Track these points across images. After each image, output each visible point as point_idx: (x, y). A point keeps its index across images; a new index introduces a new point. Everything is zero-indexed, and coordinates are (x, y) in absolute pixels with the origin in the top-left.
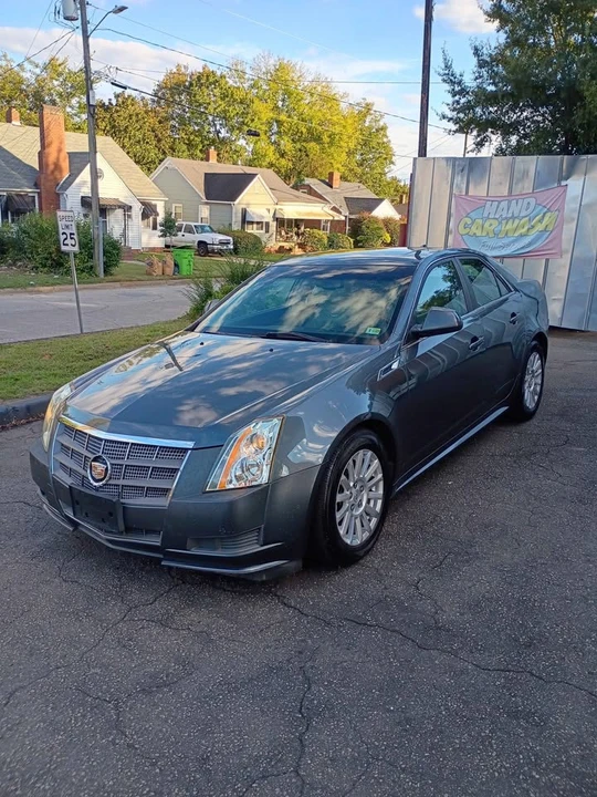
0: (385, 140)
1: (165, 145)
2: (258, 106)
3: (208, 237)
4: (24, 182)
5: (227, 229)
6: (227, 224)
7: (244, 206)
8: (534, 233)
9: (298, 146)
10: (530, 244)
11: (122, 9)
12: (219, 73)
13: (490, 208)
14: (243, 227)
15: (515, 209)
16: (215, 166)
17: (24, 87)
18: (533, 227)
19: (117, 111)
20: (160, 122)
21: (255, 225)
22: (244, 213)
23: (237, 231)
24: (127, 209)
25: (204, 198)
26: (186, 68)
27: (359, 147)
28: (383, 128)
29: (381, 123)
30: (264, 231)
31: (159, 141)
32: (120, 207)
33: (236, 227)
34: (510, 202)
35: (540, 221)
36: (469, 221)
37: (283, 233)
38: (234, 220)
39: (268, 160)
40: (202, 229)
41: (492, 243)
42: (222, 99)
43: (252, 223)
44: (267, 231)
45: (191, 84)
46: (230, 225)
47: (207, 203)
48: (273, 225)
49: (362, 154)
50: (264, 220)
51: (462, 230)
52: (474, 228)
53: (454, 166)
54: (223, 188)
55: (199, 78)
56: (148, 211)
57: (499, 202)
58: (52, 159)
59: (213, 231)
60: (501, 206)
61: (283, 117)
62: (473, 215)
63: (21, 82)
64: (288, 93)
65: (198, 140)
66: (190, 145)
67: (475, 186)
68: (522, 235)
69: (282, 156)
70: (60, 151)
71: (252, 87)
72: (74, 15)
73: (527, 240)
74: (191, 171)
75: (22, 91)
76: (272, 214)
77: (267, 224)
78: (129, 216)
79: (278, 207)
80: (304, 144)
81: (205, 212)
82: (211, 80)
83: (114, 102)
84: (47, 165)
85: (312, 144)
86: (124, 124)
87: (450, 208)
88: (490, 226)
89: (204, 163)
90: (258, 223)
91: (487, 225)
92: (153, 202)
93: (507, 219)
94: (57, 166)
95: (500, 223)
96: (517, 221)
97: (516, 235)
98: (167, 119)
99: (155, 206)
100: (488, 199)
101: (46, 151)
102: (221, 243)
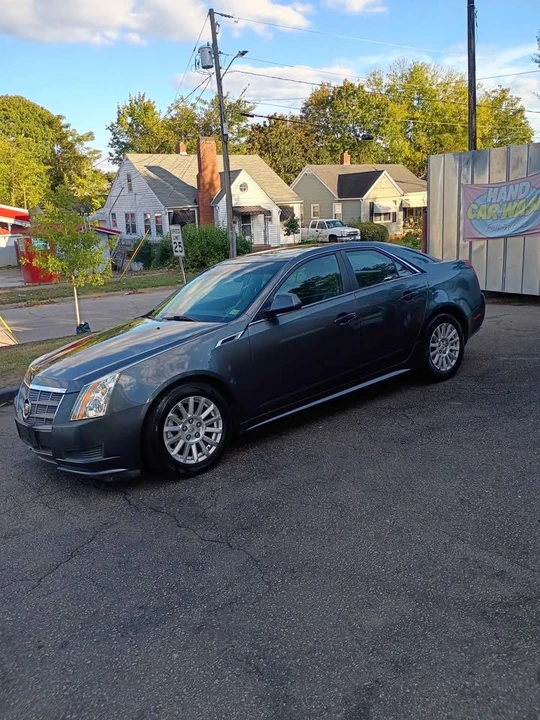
0: (523, 121)
1: (311, 154)
2: (393, 107)
3: (337, 231)
4: (187, 200)
5: (356, 222)
6: (356, 217)
7: (371, 201)
8: (530, 213)
9: (432, 138)
10: (527, 224)
11: (243, 53)
12: (357, 85)
13: (492, 194)
14: (371, 219)
15: (513, 192)
16: (349, 167)
17: (196, 122)
18: (529, 208)
19: (270, 131)
20: (306, 135)
21: (383, 217)
22: (372, 206)
23: (366, 223)
24: (268, 213)
25: (336, 196)
26: (329, 85)
27: (496, 131)
28: (521, 111)
29: (518, 106)
30: (391, 221)
31: (306, 151)
32: (261, 213)
33: (365, 219)
34: (508, 187)
35: (535, 202)
36: (476, 207)
37: (412, 220)
38: (362, 213)
39: (404, 155)
40: (334, 224)
41: (495, 224)
42: (361, 107)
43: (380, 214)
44: (394, 221)
45: (333, 99)
46: (360, 218)
47: (339, 201)
48: (400, 215)
49: (500, 138)
50: (391, 211)
51: (470, 216)
52: (480, 213)
53: (460, 159)
54: (354, 186)
55: (339, 92)
56: (286, 213)
57: (500, 188)
58: (207, 179)
59: (344, 225)
60: (501, 193)
61: (417, 115)
62: (478, 201)
63: (194, 119)
64: (423, 92)
65: (339, 145)
66: (333, 151)
67: (479, 176)
68: (520, 217)
69: (418, 149)
70: (213, 172)
71: (388, 91)
72: (210, 64)
73: (523, 221)
74: (327, 174)
75: (194, 125)
76: (398, 206)
77: (395, 214)
78: (270, 220)
79: (404, 198)
80: (439, 136)
81: (338, 209)
82: (350, 92)
83: (268, 124)
84: (204, 185)
85: (446, 135)
86: (274, 141)
87: (459, 196)
88: (494, 209)
89: (339, 166)
90: (385, 214)
91: (491, 208)
92: (291, 205)
93: (507, 202)
94: (211, 185)
95: (501, 206)
96: (515, 204)
97: (516, 215)
98: (313, 132)
99: (292, 208)
100: (491, 186)
101: (203, 173)
102: (349, 235)
